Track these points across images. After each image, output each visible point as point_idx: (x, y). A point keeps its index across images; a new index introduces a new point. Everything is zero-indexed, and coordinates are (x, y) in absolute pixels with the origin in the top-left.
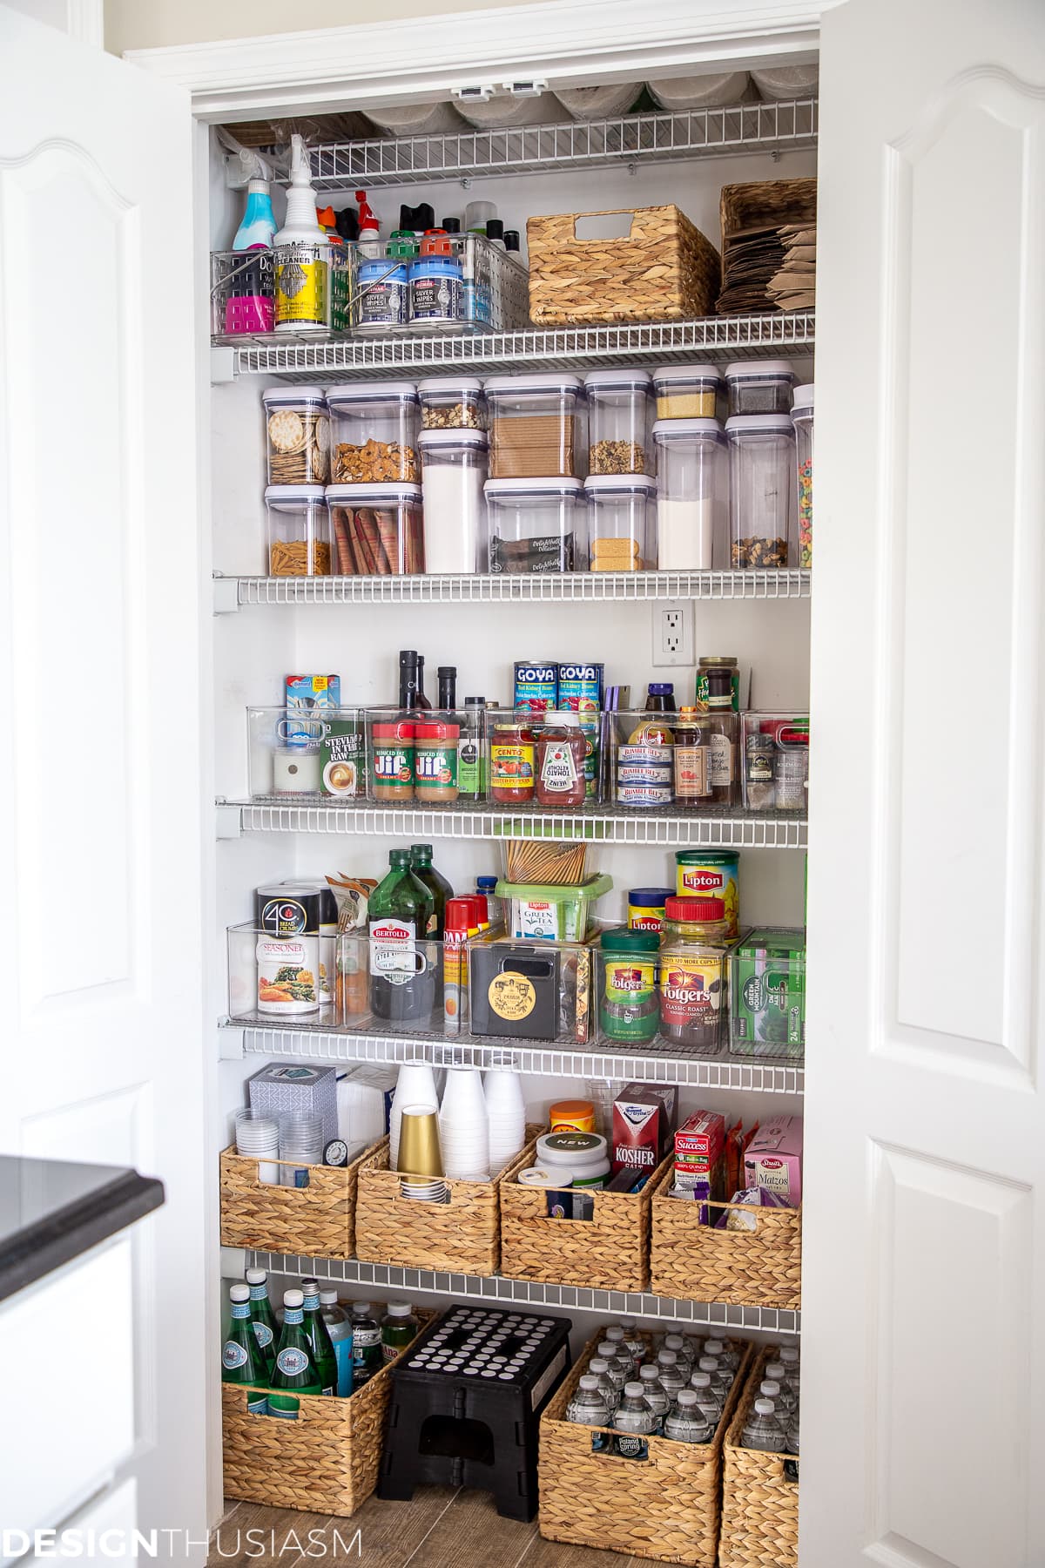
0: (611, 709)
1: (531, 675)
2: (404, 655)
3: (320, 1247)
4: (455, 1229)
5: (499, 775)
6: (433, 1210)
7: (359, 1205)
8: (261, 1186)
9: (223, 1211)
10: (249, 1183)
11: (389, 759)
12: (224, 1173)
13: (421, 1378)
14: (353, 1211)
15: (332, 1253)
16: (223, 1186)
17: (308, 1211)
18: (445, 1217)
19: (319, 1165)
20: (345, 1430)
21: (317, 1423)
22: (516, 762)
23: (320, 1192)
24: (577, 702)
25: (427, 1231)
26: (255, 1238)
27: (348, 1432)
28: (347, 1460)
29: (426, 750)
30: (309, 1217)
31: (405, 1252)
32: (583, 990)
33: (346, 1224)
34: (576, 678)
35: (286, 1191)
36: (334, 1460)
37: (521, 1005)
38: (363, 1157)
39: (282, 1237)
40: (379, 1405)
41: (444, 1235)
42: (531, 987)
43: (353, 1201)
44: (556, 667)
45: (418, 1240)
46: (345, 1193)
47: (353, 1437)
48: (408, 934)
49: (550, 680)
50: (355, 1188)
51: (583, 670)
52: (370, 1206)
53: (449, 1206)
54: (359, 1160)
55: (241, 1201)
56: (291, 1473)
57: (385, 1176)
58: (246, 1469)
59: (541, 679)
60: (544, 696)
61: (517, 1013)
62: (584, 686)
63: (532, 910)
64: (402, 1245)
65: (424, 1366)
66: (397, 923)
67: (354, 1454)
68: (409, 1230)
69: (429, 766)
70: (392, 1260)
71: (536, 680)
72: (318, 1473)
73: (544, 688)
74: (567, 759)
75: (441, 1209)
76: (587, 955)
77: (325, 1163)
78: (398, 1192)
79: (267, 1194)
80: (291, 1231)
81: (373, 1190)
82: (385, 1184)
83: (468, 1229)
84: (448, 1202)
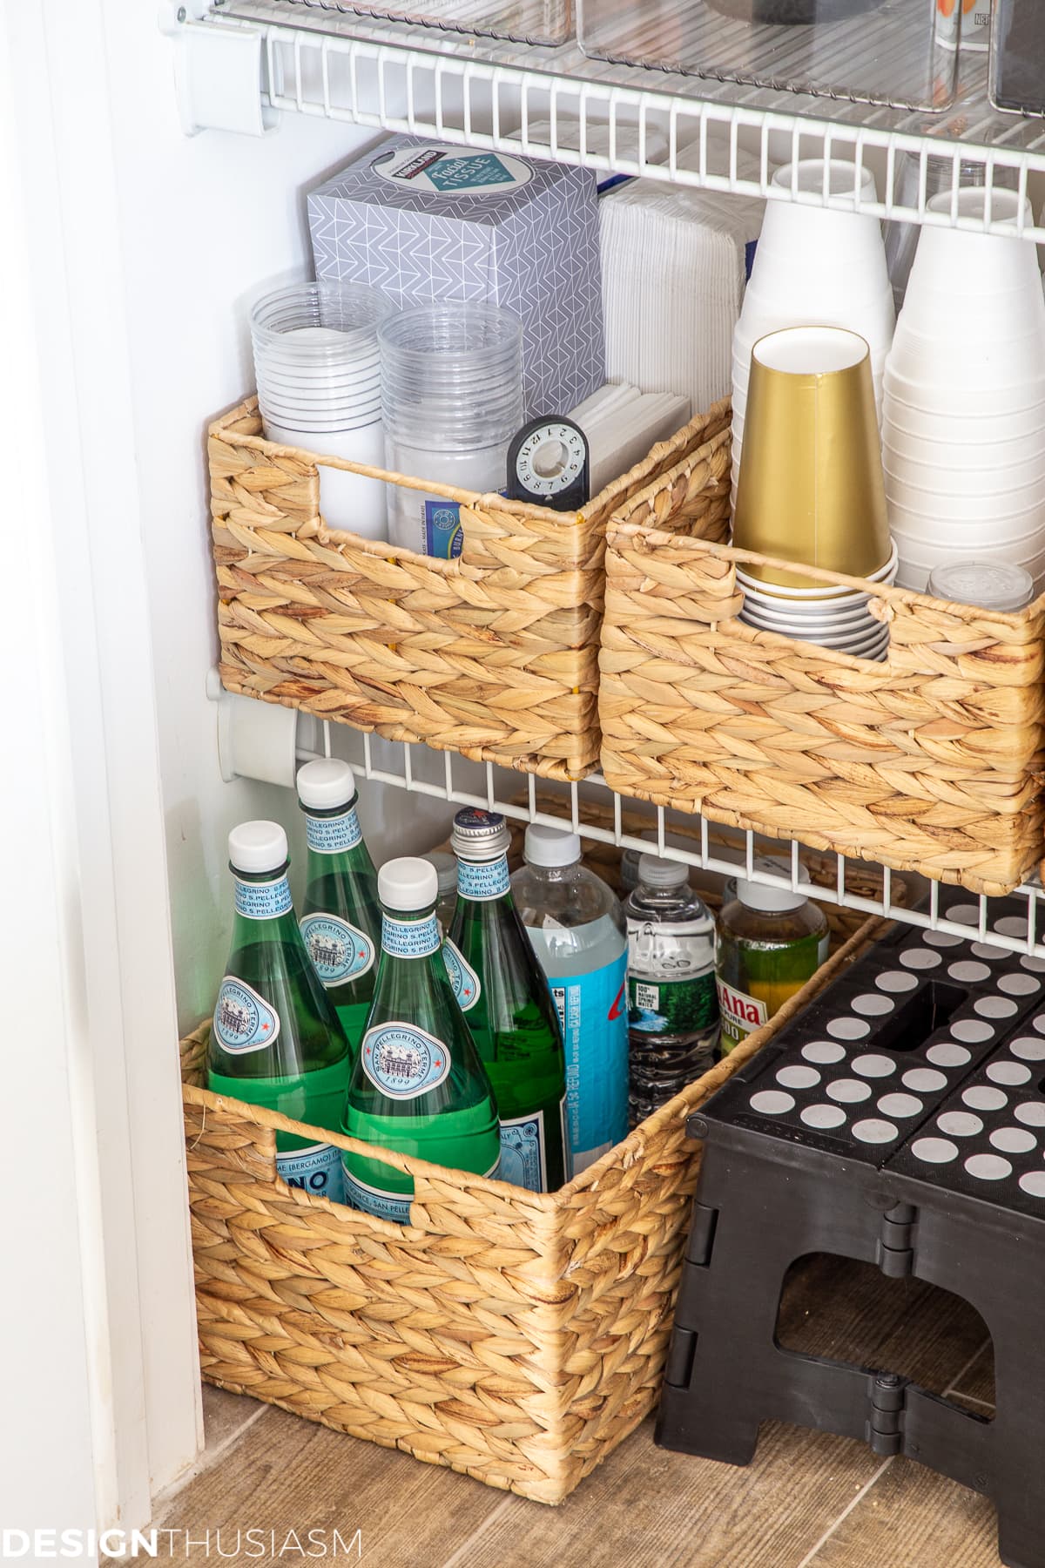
3: (497, 735)
4: (900, 739)
6: (832, 676)
7: (609, 632)
8: (325, 536)
9: (222, 596)
10: (291, 524)
12: (219, 485)
13: (779, 1153)
14: (592, 646)
15: (534, 757)
16: (218, 522)
17: (463, 630)
18: (869, 701)
19: (492, 499)
20: (541, 1279)
21: (463, 1247)
23: (495, 577)
25: (814, 736)
26: (316, 684)
27: (549, 1288)
28: (546, 1359)
30: (463, 646)
31: (743, 785)
33: (574, 679)
35: (398, 562)
36: (510, 1351)
38: (638, 472)
39: (389, 692)
40: (664, 1194)
41: (868, 755)
43: (594, 615)
45: (783, 758)
46: (571, 589)
47: (566, 1298)
50: (598, 576)
52: (640, 637)
53: (884, 668)
54: (625, 481)
55: (270, 572)
56: (395, 1361)
57: (686, 556)
58: (275, 1326)
64: (734, 764)
65: (794, 1114)
67: (568, 1341)
68: (756, 724)
70: (705, 801)
72: (468, 1376)
75: (860, 675)
77: (515, 491)
78: (728, 607)
79: (342, 563)
80: (416, 679)
81: (652, 593)
82: (686, 579)
83: (939, 746)
84: (880, 656)
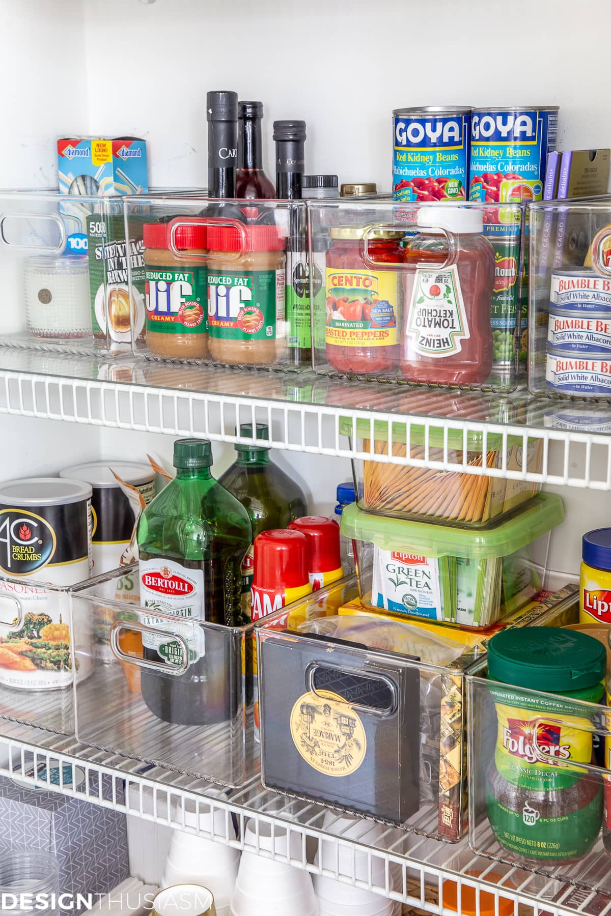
0: (555, 195)
1: (416, 133)
2: (212, 97)
5: (332, 323)
11: (162, 286)
22: (361, 299)
24: (497, 183)
29: (219, 273)
32: (452, 745)
34: (497, 136)
37: (343, 753)
42: (359, 724)
44: (466, 117)
48: (191, 588)
49: (451, 142)
51: (510, 119)
59: (434, 140)
60: (440, 173)
61: (337, 765)
62: (511, 152)
63: (398, 564)
66: (176, 569)
69: (222, 301)
71: (425, 142)
73: (439, 157)
74: (451, 296)
76: (458, 681)
